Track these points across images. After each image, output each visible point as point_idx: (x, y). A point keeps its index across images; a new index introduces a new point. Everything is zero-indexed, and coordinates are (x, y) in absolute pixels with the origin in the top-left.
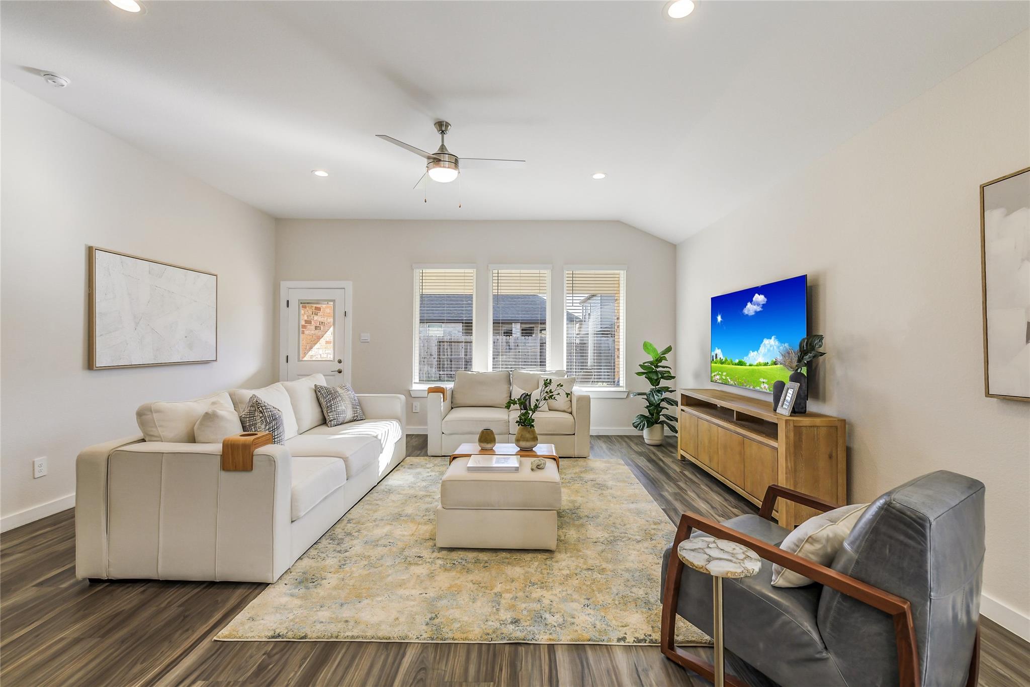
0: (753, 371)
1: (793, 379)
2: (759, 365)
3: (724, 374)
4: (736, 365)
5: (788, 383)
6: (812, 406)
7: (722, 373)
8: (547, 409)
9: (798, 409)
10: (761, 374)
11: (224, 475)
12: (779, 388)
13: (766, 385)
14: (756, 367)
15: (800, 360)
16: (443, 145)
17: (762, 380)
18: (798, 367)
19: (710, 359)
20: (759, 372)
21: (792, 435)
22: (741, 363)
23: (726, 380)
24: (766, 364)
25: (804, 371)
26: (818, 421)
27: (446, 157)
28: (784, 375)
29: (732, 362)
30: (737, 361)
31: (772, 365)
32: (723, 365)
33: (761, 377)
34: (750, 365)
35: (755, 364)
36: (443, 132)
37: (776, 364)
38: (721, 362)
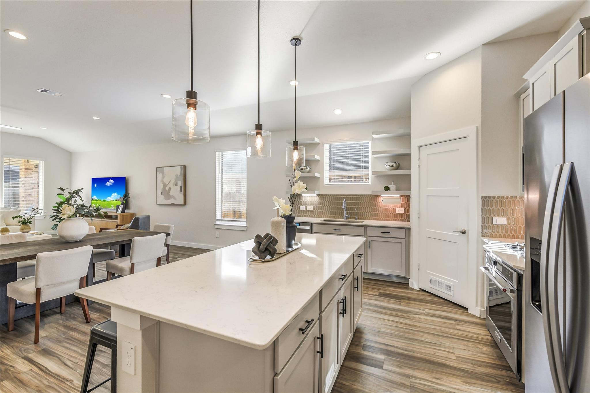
0: (109, 203)
1: (122, 204)
2: (111, 201)
3: (97, 204)
4: (102, 201)
5: (120, 205)
6: (126, 211)
9: (123, 212)
10: (112, 204)
12: (118, 207)
13: (113, 207)
15: (124, 199)
17: (112, 205)
18: (123, 201)
19: (91, 200)
20: (111, 203)
21: (121, 218)
22: (104, 201)
24: (113, 201)
25: (125, 202)
26: (128, 214)
28: (119, 203)
29: (101, 200)
30: (103, 200)
32: (97, 202)
33: (111, 205)
34: (108, 201)
35: (110, 201)
37: (116, 200)
38: (96, 201)
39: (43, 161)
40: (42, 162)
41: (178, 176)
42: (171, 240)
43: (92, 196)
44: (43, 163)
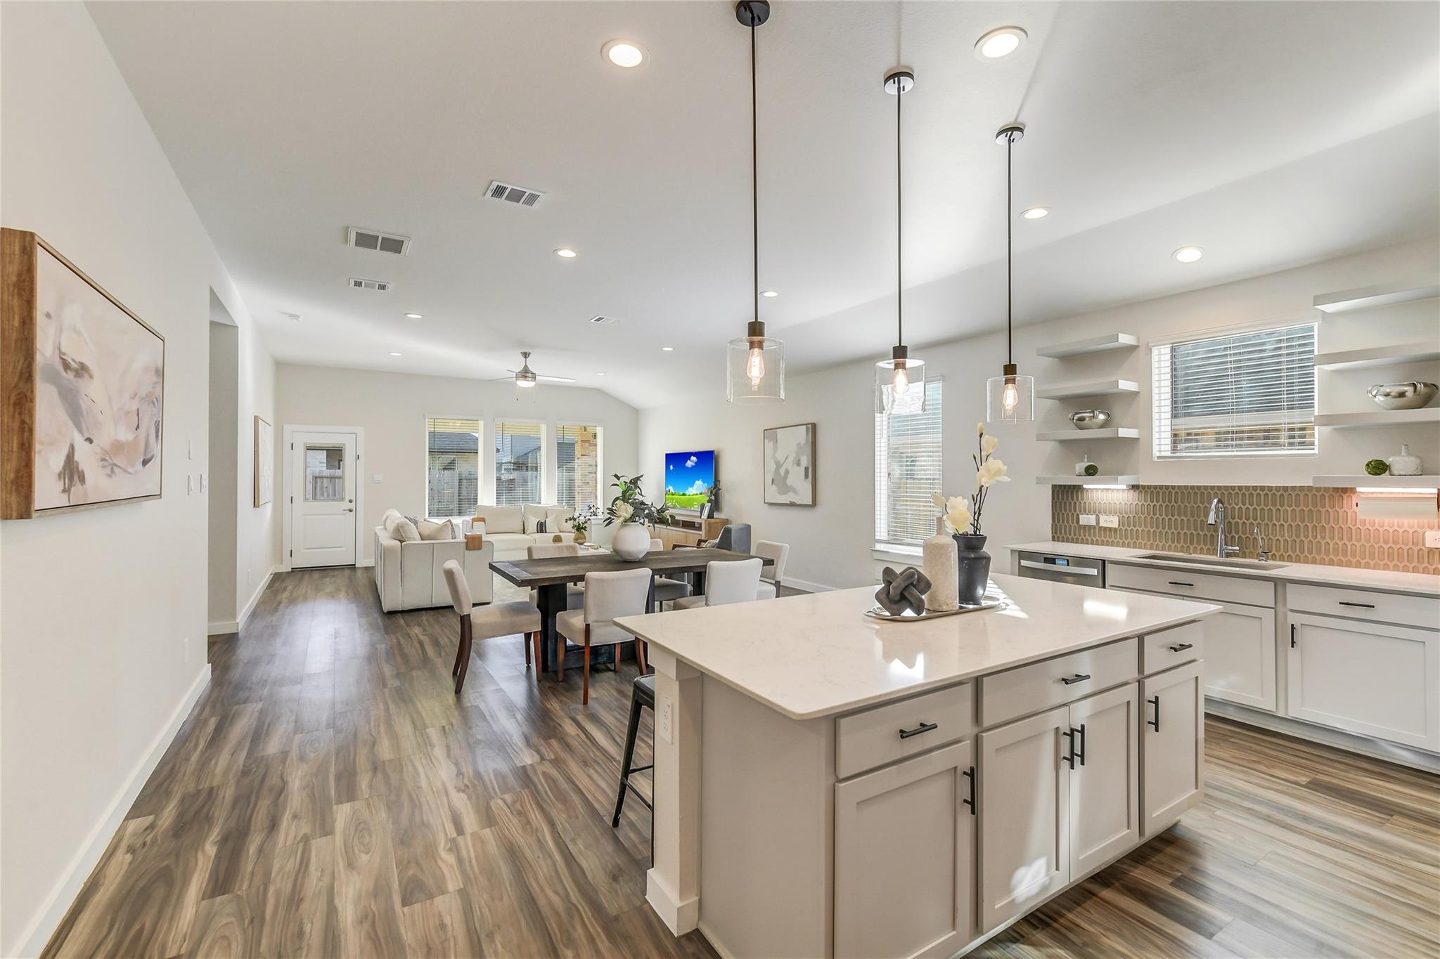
0: (689, 498)
1: (709, 502)
2: (693, 494)
4: (681, 496)
5: (706, 504)
6: (716, 515)
7: (673, 501)
8: (558, 531)
9: (710, 516)
10: (694, 500)
11: (466, 552)
12: (703, 506)
13: (697, 506)
14: (691, 497)
15: (711, 492)
16: (526, 365)
17: (694, 503)
18: (711, 496)
21: (707, 527)
22: (684, 495)
23: (675, 505)
24: (697, 494)
25: (713, 498)
26: (718, 520)
27: (530, 375)
28: (704, 499)
29: (678, 493)
30: (682, 493)
31: (700, 496)
32: (673, 495)
34: (689, 495)
35: (691, 494)
36: (526, 357)
37: (702, 494)
41: (802, 445)
42: (784, 575)
43: (666, 486)
44: (603, 429)
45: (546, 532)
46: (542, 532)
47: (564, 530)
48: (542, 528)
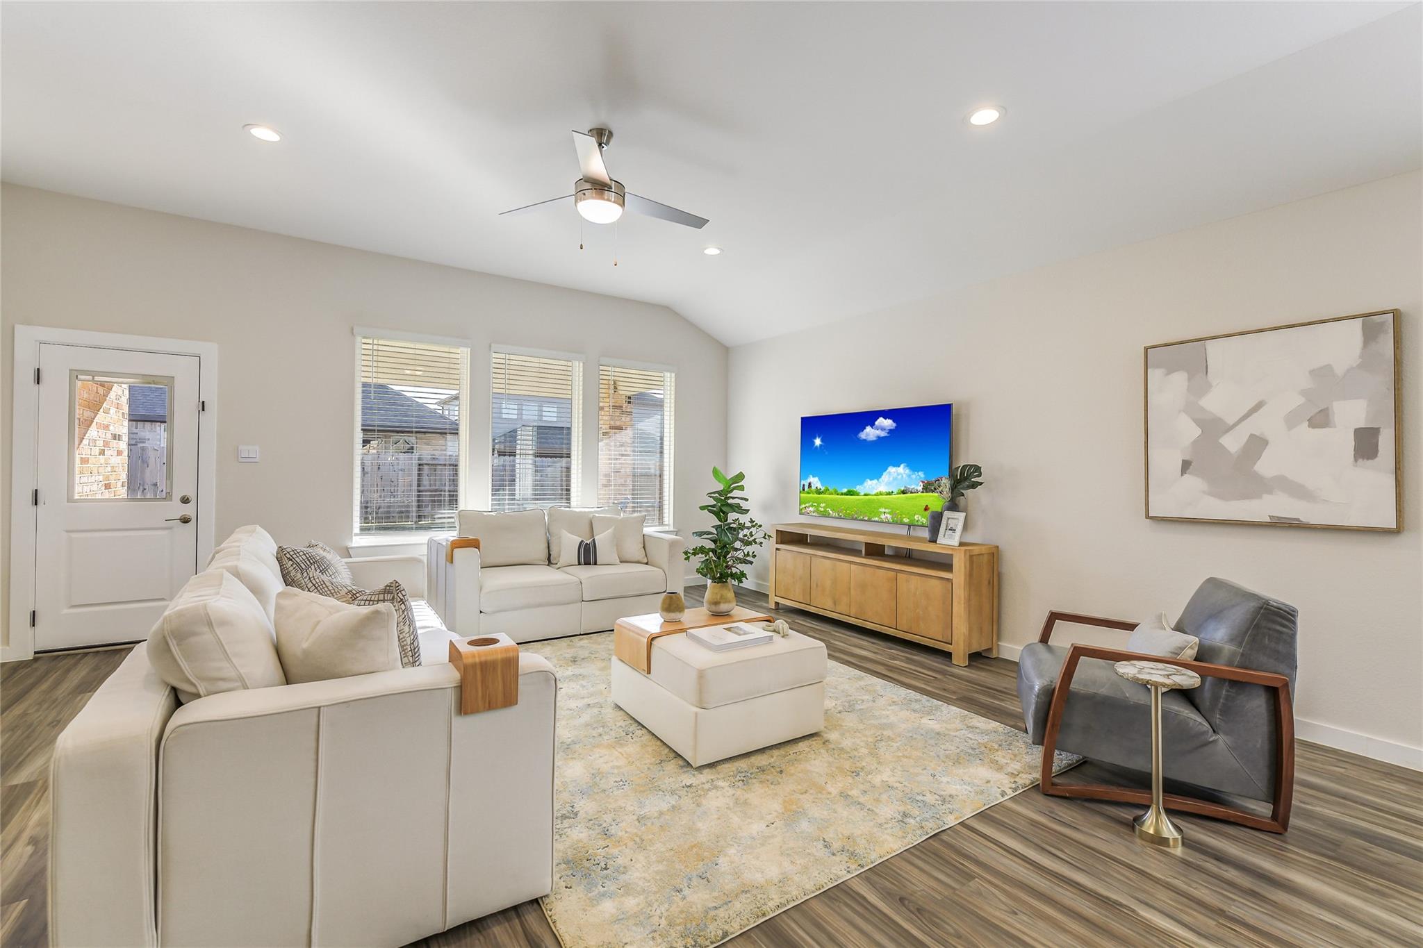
0: (869, 500)
1: (951, 509)
2: (881, 493)
3: (822, 505)
4: (842, 494)
7: (819, 504)
8: (618, 561)
10: (881, 504)
11: (460, 723)
13: (889, 516)
14: (875, 497)
15: (954, 489)
17: (883, 510)
19: (798, 489)
20: (879, 501)
22: (850, 493)
23: (825, 511)
24: (891, 493)
29: (836, 490)
30: (845, 490)
31: (898, 494)
32: (821, 495)
33: (880, 507)
34: (865, 495)
35: (874, 493)
36: (602, 146)
37: (904, 492)
38: (819, 492)
39: (673, 375)
40: (671, 377)
44: (673, 380)
45: (596, 564)
46: (587, 563)
47: (628, 557)
48: (587, 555)
